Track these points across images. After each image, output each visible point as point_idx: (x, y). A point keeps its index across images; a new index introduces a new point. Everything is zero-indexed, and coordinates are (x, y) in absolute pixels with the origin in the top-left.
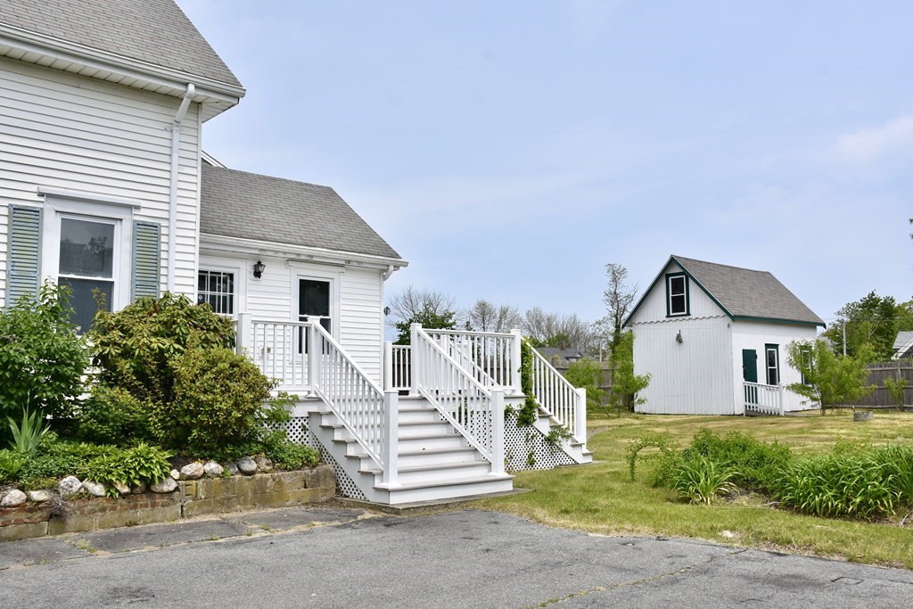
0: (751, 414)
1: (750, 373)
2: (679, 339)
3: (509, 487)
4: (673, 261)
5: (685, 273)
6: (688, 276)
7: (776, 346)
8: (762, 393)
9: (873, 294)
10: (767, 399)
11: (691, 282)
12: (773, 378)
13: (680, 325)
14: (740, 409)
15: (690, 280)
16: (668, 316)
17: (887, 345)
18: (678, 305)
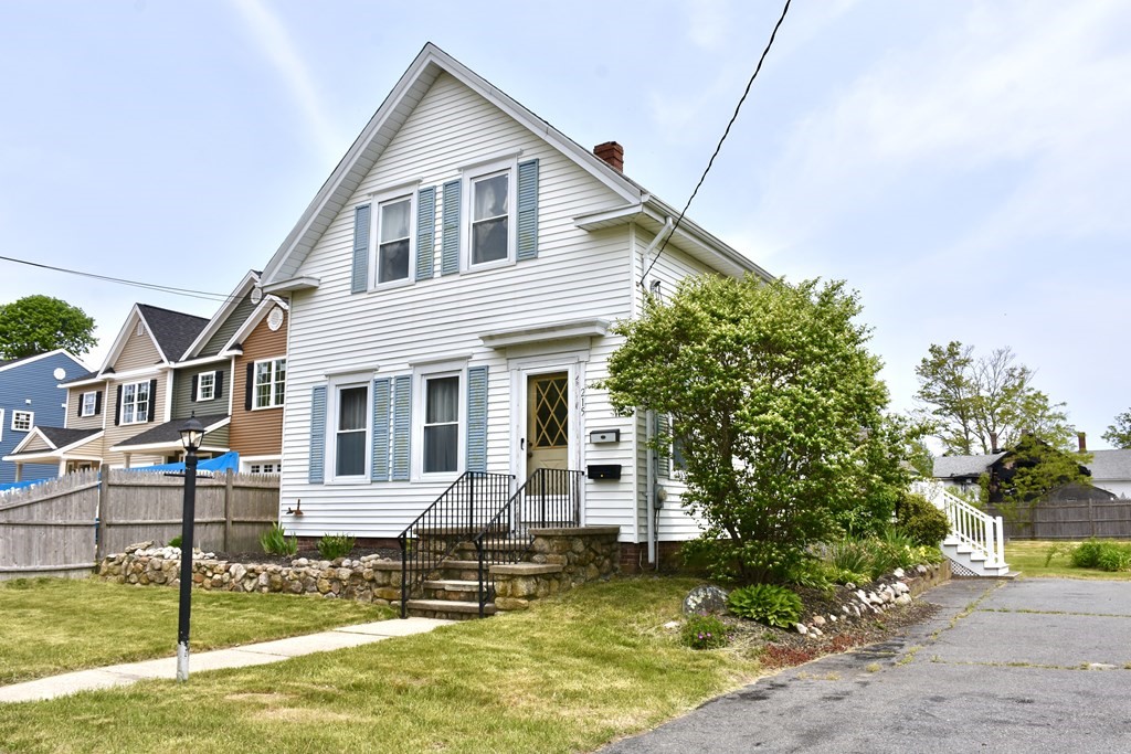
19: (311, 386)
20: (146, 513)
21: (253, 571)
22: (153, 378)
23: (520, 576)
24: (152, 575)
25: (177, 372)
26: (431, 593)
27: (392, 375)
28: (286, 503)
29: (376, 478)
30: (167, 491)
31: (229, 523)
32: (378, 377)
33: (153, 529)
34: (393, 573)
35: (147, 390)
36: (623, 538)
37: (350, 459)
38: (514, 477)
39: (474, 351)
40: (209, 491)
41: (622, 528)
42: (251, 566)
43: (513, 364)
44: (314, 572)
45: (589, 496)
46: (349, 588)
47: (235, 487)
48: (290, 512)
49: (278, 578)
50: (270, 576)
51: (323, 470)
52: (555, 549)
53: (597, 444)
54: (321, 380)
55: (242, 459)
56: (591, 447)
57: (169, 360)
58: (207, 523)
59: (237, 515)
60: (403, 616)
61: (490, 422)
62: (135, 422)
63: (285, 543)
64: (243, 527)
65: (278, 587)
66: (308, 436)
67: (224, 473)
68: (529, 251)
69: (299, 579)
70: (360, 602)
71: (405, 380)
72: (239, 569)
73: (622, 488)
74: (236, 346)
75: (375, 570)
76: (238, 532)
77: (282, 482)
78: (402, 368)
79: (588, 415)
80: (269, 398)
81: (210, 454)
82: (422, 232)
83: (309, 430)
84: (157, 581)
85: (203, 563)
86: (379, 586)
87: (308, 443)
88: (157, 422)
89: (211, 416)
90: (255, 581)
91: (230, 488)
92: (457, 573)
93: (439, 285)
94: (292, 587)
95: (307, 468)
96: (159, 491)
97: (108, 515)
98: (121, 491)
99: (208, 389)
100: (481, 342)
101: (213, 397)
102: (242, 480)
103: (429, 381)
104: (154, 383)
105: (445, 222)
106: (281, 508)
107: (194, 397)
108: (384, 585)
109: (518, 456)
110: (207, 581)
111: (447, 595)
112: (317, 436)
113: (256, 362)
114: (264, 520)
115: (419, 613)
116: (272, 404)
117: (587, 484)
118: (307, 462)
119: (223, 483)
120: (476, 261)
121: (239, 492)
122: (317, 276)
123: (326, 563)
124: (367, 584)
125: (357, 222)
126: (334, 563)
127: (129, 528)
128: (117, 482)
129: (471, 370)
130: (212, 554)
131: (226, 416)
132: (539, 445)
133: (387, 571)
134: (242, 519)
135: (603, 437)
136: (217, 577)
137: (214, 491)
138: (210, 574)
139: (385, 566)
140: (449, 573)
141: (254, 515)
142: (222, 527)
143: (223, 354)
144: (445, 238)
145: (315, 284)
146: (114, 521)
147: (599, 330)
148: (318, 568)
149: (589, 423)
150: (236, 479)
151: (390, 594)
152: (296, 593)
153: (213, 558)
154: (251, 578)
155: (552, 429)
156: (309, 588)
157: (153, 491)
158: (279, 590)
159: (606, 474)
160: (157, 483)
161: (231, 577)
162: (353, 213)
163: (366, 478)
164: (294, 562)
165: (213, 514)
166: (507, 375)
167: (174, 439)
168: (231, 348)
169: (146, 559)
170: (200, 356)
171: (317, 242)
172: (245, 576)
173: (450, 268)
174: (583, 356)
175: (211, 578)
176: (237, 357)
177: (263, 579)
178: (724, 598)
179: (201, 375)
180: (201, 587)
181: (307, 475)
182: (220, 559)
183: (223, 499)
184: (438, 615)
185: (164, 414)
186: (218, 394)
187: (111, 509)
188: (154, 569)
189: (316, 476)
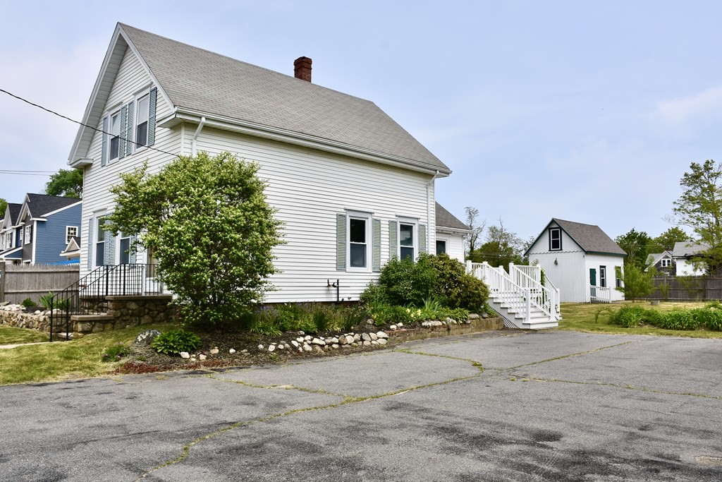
0: (593, 302)
1: (593, 282)
2: (556, 263)
3: (557, 325)
4: (553, 221)
5: (560, 228)
6: (561, 229)
7: (605, 267)
8: (598, 291)
9: (633, 230)
10: (601, 295)
11: (563, 233)
12: (603, 283)
13: (556, 255)
14: (588, 300)
15: (563, 231)
16: (550, 250)
17: (642, 262)
18: (556, 245)
41: (173, 296)
46: (43, 326)
51: (92, 263)
54: (92, 215)
66: (87, 245)
68: (152, 141)
77: (80, 268)
82: (122, 131)
83: (87, 241)
93: (126, 161)
97: (6, 288)
98: (13, 275)
105: (128, 125)
112: (90, 245)
120: (137, 147)
122: (92, 158)
125: (104, 126)
127: (18, 295)
128: (11, 271)
137: (72, 274)
144: (128, 134)
145: (90, 162)
146: (9, 291)
157: (34, 275)
162: (103, 121)
171: (92, 138)
173: (129, 151)
178: (159, 336)
187: (7, 285)
189: (89, 266)
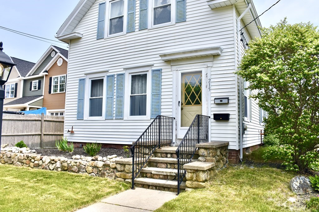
19: (78, 79)
20: (7, 131)
21: (53, 160)
22: (16, 82)
23: (201, 171)
24: (6, 159)
25: (25, 81)
26: (144, 174)
27: (115, 73)
28: (67, 127)
29: (108, 118)
30: (16, 122)
31: (43, 135)
32: (109, 74)
33: (10, 137)
34: (127, 166)
35: (14, 86)
36: (230, 147)
37: (96, 109)
38: (174, 118)
39: (155, 62)
40: (34, 122)
41: (230, 142)
42: (53, 157)
43: (174, 68)
44: (84, 163)
45: (213, 128)
46: (102, 171)
47: (45, 121)
48: (69, 131)
49: (65, 164)
50: (62, 163)
51: (83, 114)
52: (211, 154)
53: (218, 104)
54: (82, 76)
55: (47, 111)
56: (214, 106)
57: (22, 76)
58: (33, 135)
59: (45, 131)
60: (133, 188)
61: (162, 94)
62: (10, 97)
63: (68, 147)
64: (48, 136)
65: (66, 169)
66: (77, 100)
67: (40, 115)
68: (181, 18)
69: (77, 166)
70: (109, 179)
71: (121, 75)
72: (47, 159)
73: (230, 124)
74: (46, 71)
75: (116, 164)
76: (46, 139)
77: (65, 119)
78: (120, 71)
79: (212, 91)
80: (57, 89)
81: (36, 109)
82: (130, 12)
83: (77, 97)
84: (9, 162)
85: (30, 155)
86: (119, 171)
87: (77, 103)
88: (18, 97)
89: (36, 96)
90: (54, 165)
91: (43, 121)
92: (155, 164)
93: (138, 34)
94: (73, 169)
95: (76, 113)
96: (13, 122)
99: (36, 87)
100: (160, 58)
101: (37, 89)
102: (48, 118)
103: (132, 76)
104: (16, 84)
105: (141, 8)
106: (65, 130)
107: (31, 89)
108: (121, 171)
109: (176, 109)
110: (32, 164)
111: (152, 176)
112: (81, 100)
113: (53, 77)
114: (56, 134)
115: (140, 186)
116: (58, 92)
117: (212, 122)
118: (76, 111)
119: (40, 119)
120: (155, 24)
121: (46, 122)
122: (82, 33)
123: (89, 158)
124: (112, 170)
125: (99, 10)
126: (93, 158)
129: (153, 71)
130: (34, 151)
131: (42, 95)
132: (186, 104)
133: (123, 165)
134: (47, 133)
135: (221, 101)
136: (36, 162)
137: (36, 122)
138: (33, 160)
139: (122, 162)
140: (151, 164)
141: (52, 132)
142: (40, 136)
143: (41, 74)
144: (141, 15)
145: (80, 36)
147: (219, 52)
148: (86, 160)
149: (212, 95)
150: (45, 118)
151: (125, 176)
152: (74, 172)
153: (35, 152)
154: (53, 164)
155: (193, 97)
156: (81, 170)
158: (66, 170)
159: (222, 118)
160: (12, 119)
161: (43, 162)
162: (98, 6)
163: (103, 117)
164: (74, 157)
165: (36, 131)
166: (171, 73)
167: (23, 103)
168: (44, 72)
169: (4, 152)
170: (33, 75)
171: (82, 19)
172: (50, 162)
173: (143, 27)
174: (209, 64)
175: (34, 162)
176: (46, 75)
177: (58, 164)
178: (308, 182)
179: (33, 82)
180: (29, 166)
181: (76, 116)
182: (38, 153)
183: (40, 126)
184: (150, 187)
185: (20, 95)
186: (39, 88)
188: (7, 157)
189: (80, 116)
